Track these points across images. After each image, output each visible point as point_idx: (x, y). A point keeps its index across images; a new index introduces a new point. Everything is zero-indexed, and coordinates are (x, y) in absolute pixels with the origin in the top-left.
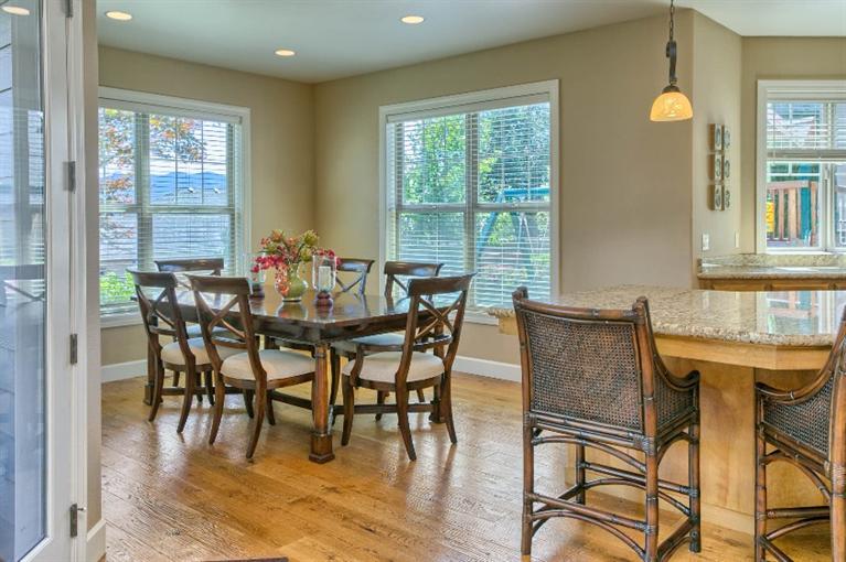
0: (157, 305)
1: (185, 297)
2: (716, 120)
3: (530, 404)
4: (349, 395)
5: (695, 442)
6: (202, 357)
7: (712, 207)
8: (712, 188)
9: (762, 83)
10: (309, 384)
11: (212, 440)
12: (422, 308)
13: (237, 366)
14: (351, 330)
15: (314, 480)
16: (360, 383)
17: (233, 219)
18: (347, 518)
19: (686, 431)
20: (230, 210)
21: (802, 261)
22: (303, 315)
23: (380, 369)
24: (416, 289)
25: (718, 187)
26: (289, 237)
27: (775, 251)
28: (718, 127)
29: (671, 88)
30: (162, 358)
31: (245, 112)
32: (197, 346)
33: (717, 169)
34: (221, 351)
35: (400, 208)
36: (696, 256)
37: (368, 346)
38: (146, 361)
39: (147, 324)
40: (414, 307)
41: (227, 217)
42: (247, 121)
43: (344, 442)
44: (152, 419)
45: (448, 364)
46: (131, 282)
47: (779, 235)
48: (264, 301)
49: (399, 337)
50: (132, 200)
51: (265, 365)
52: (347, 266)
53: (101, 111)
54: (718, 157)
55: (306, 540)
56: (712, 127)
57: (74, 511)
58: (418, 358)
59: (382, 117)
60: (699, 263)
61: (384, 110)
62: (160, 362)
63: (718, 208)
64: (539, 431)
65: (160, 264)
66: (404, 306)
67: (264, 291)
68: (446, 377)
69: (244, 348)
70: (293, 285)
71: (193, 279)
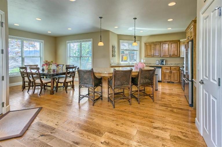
0: (23, 72)
1: (29, 71)
2: (114, 45)
3: (80, 83)
4: (57, 84)
5: (101, 86)
6: (32, 80)
7: (113, 57)
8: (113, 54)
9: (120, 41)
10: (50, 83)
11: (34, 93)
12: (68, 71)
13: (38, 81)
14: (57, 75)
15: (50, 97)
16: (59, 82)
17: (41, 58)
18: (54, 101)
19: (100, 85)
20: (40, 57)
21: (125, 64)
22: (51, 73)
23: (62, 80)
24: (67, 68)
25: (114, 54)
26: (49, 61)
27: (122, 63)
28: (114, 46)
29: (101, 41)
30: (25, 81)
31: (43, 41)
32: (31, 79)
33: (114, 52)
34: (35, 79)
35: (70, 57)
36: (110, 63)
37: (60, 77)
38: (22, 82)
39: (22, 75)
40: (67, 71)
41: (40, 58)
42: (43, 42)
43: (57, 91)
44: (23, 91)
45: (73, 79)
46: (19, 69)
47: (122, 60)
48: (45, 71)
49: (64, 76)
50: (21, 55)
51: (42, 80)
52: (59, 65)
53: (9, 39)
54: (114, 50)
55: (46, 105)
56: (113, 46)
57: (3, 103)
58: (68, 78)
59: (67, 43)
60: (111, 64)
61: (67, 42)
62: (24, 81)
63: (114, 57)
64: (81, 86)
65: (25, 66)
66: (65, 71)
67: (44, 70)
68: (73, 81)
69: (39, 78)
70: (49, 68)
71: (30, 68)
